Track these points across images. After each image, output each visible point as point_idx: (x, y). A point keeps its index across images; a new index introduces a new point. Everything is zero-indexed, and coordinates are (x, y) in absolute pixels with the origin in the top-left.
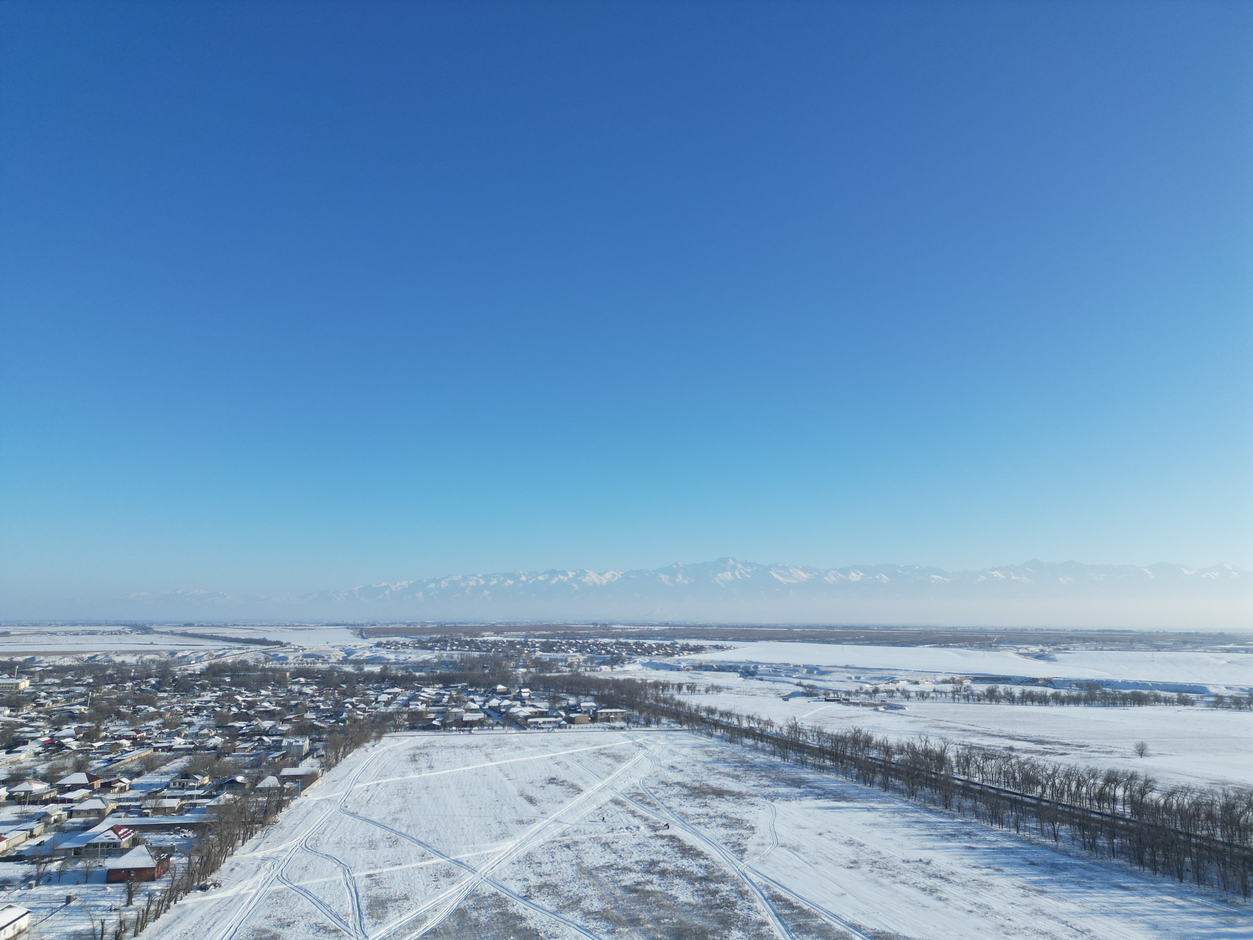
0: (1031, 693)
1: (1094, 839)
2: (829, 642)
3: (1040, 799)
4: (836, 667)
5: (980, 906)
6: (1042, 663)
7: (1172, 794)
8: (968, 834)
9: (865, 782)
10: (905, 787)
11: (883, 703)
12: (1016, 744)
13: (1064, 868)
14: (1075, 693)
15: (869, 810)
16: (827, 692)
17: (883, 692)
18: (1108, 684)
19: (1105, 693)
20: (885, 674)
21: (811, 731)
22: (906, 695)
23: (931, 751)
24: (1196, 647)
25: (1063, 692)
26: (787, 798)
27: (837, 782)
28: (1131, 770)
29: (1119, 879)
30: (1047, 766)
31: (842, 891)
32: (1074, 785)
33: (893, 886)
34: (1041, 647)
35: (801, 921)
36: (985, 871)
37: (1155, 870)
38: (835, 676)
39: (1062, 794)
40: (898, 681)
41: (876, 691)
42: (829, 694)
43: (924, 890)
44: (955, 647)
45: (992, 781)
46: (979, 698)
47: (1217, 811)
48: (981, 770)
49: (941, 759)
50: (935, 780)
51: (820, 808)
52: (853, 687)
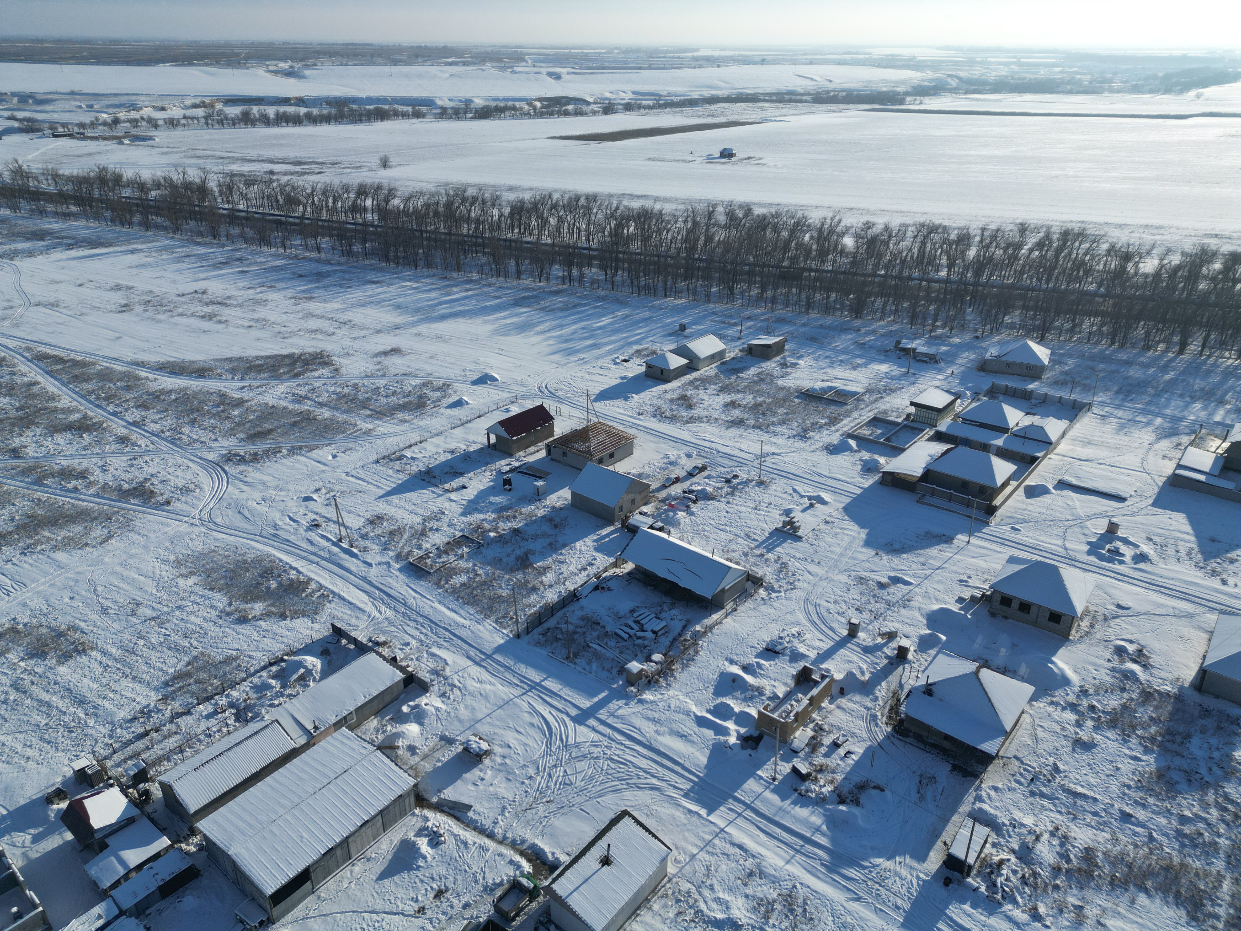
0: (285, 113)
1: (350, 246)
2: (41, 61)
3: (302, 217)
4: (57, 93)
5: (258, 320)
6: (292, 81)
7: (409, 199)
8: (240, 260)
9: (123, 225)
10: (167, 223)
11: (127, 135)
12: (277, 168)
13: (327, 275)
14: (325, 112)
15: (132, 252)
16: (53, 126)
17: (125, 122)
18: (355, 100)
19: (352, 110)
20: (123, 100)
21: (43, 174)
22: (153, 123)
23: (191, 183)
24: (426, 61)
25: (315, 111)
26: (31, 254)
27: (89, 228)
28: (377, 181)
29: (372, 276)
30: (306, 185)
31: (117, 335)
32: (330, 200)
33: (171, 320)
34: (290, 63)
35: (77, 371)
36: (259, 290)
37: (398, 264)
38: (60, 105)
39: (321, 210)
40: (141, 108)
41: (116, 121)
42: (56, 128)
43: (203, 317)
44: (200, 65)
45: (256, 206)
46: (234, 122)
47: (441, 209)
48: (244, 197)
49: (202, 190)
50: (200, 213)
51: (74, 259)
52: (87, 118)
